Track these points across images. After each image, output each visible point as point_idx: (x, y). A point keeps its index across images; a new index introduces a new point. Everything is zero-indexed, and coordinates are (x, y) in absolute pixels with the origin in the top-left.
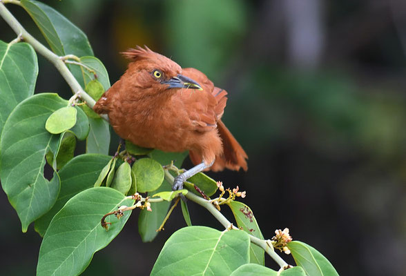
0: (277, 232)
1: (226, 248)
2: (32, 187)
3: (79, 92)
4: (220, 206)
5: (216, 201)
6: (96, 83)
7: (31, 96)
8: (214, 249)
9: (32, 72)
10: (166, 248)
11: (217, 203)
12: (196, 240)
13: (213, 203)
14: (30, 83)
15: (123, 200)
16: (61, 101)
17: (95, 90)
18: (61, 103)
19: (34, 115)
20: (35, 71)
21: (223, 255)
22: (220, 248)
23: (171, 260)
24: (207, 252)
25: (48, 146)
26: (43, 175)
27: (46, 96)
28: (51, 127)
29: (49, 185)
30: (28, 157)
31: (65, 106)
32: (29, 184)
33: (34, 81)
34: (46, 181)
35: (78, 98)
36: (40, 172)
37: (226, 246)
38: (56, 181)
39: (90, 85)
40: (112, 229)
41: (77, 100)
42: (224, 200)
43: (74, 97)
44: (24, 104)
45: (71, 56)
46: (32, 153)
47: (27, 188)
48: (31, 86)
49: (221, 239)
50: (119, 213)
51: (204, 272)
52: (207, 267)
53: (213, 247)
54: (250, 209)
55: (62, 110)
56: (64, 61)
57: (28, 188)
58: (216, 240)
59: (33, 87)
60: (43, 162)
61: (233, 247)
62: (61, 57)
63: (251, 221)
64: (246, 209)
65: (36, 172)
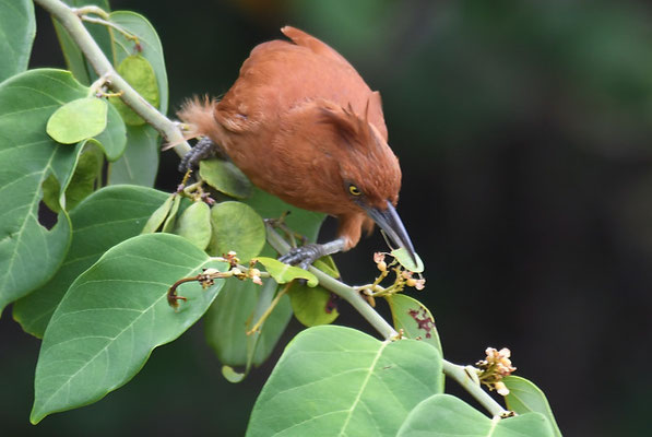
0: (490, 351)
1: (393, 369)
2: (14, 239)
3: (107, 75)
4: (375, 298)
5: (368, 288)
6: (139, 61)
7: (24, 72)
8: (371, 370)
9: (23, 33)
10: (287, 358)
11: (370, 293)
12: (337, 349)
13: (362, 292)
14: (19, 52)
15: (204, 263)
16: (76, 86)
17: (137, 72)
18: (76, 90)
19: (26, 107)
20: (29, 31)
21: (388, 381)
22: (382, 369)
23: (295, 380)
24: (357, 373)
25: (49, 166)
26: (36, 218)
27: (51, 74)
28: (58, 131)
29: (48, 237)
30: (11, 184)
31: (84, 96)
32: (9, 233)
33: (28, 49)
34: (43, 229)
35: (106, 84)
36: (32, 212)
37: (394, 365)
38: (63, 229)
39: (127, 64)
40: (185, 310)
41: (105, 88)
42: (381, 289)
43: (100, 82)
44: (11, 84)
45: (94, 8)
46: (17, 175)
47: (5, 240)
48: (22, 58)
49: (383, 353)
50: (206, 279)
51: (352, 408)
52: (358, 399)
53: (369, 366)
54: (429, 314)
55: (78, 103)
56: (80, 16)
57: (7, 240)
58: (373, 355)
59: (26, 58)
60: (38, 194)
61: (406, 369)
62: (74, 9)
63: (428, 336)
64: (421, 312)
65: (24, 211)
